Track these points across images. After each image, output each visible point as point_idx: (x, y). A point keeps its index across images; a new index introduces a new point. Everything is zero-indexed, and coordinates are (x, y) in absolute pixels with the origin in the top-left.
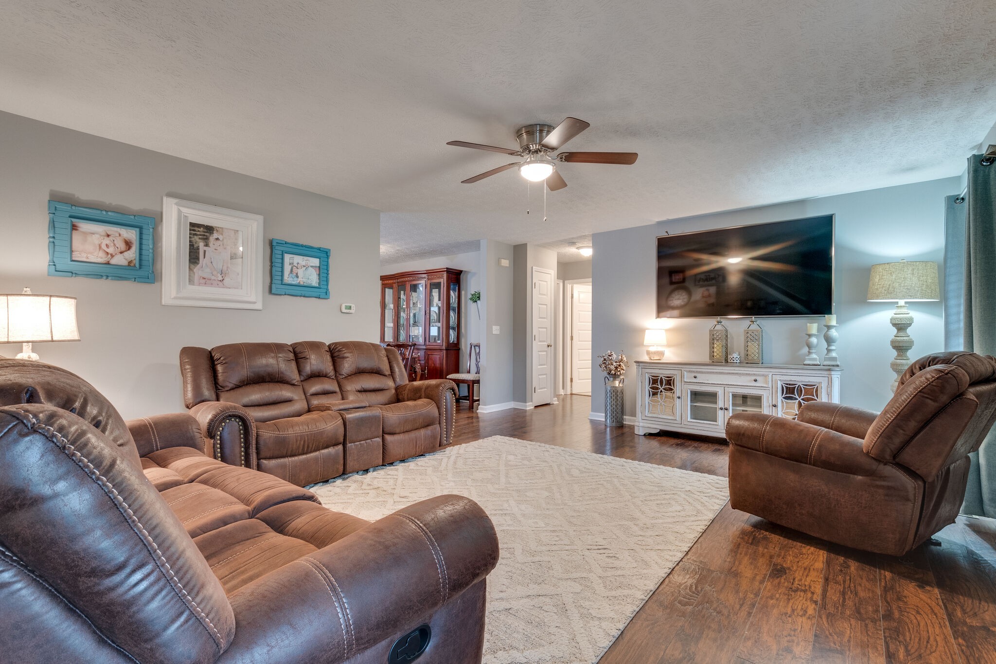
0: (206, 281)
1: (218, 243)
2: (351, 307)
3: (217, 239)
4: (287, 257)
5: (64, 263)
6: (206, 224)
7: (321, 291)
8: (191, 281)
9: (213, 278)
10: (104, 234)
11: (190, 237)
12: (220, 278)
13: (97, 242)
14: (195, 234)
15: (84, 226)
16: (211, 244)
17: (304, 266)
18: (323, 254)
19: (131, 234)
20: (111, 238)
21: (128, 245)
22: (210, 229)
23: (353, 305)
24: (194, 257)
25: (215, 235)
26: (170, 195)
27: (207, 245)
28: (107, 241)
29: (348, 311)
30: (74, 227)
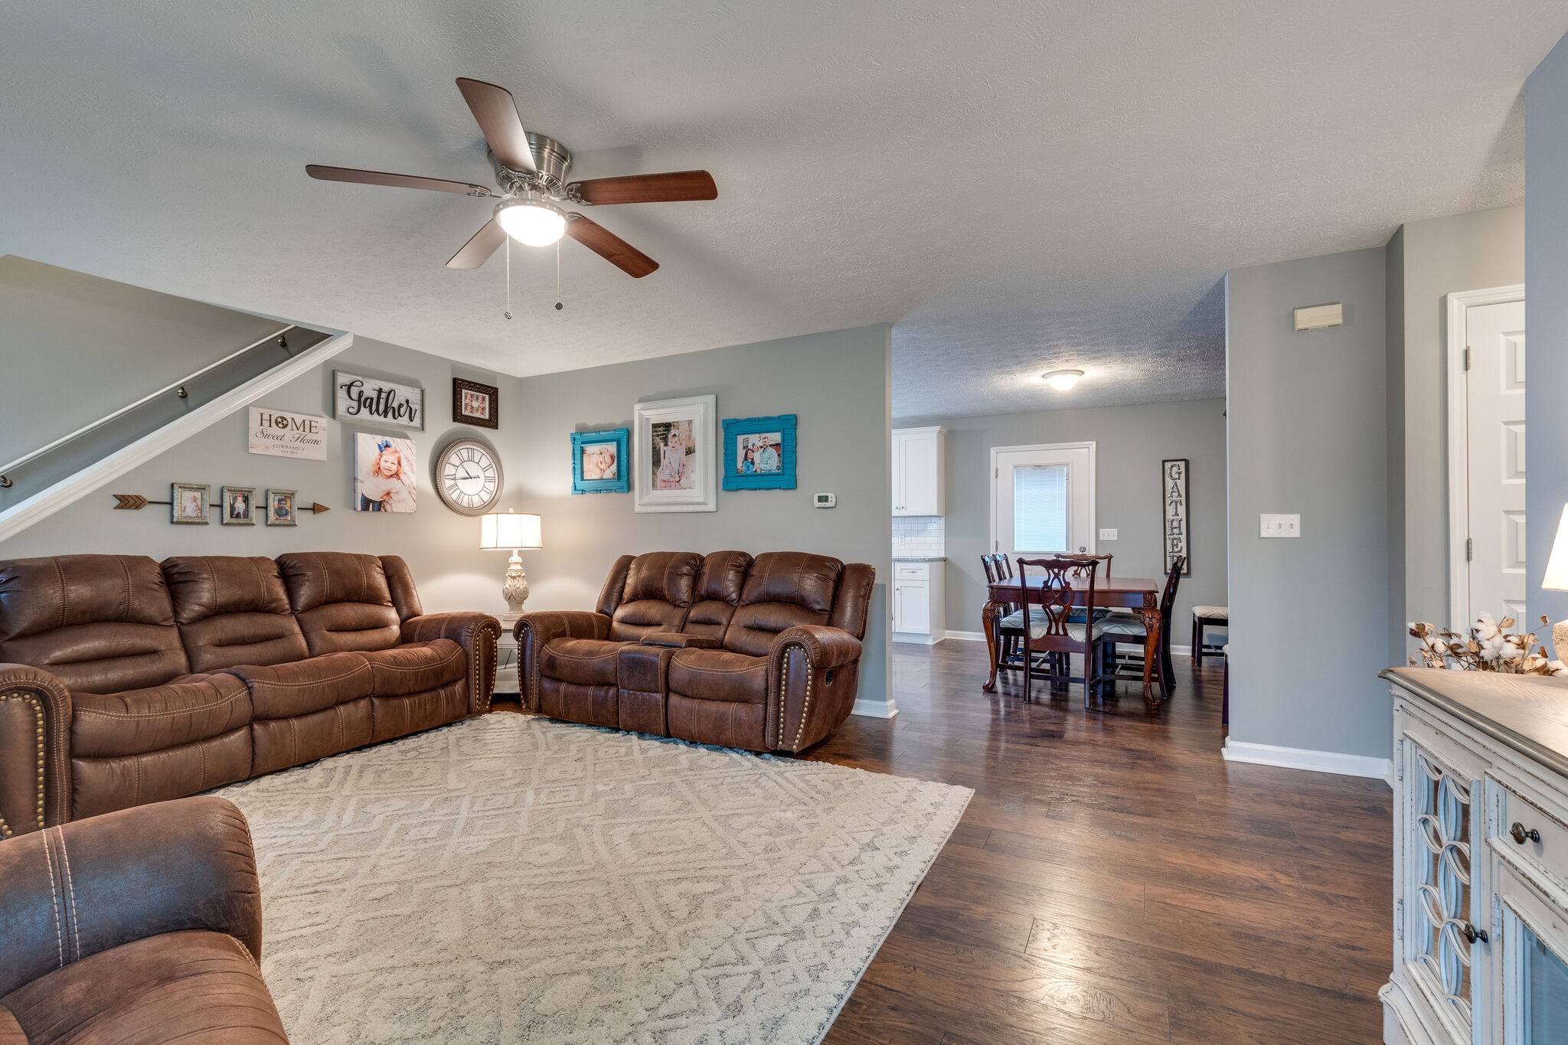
0: (667, 484)
1: (676, 439)
2: (827, 497)
3: (675, 435)
4: (740, 439)
5: (580, 485)
6: (664, 422)
7: (785, 478)
8: (654, 486)
9: (672, 479)
10: (599, 452)
11: (653, 440)
12: (677, 479)
13: (595, 461)
14: (658, 435)
15: (590, 449)
16: (669, 443)
17: (761, 447)
18: (788, 425)
19: (612, 448)
20: (603, 455)
21: (612, 457)
22: (668, 426)
23: (831, 496)
24: (656, 462)
25: (673, 432)
26: (641, 401)
27: (666, 445)
28: (601, 459)
29: (823, 504)
30: (583, 451)
